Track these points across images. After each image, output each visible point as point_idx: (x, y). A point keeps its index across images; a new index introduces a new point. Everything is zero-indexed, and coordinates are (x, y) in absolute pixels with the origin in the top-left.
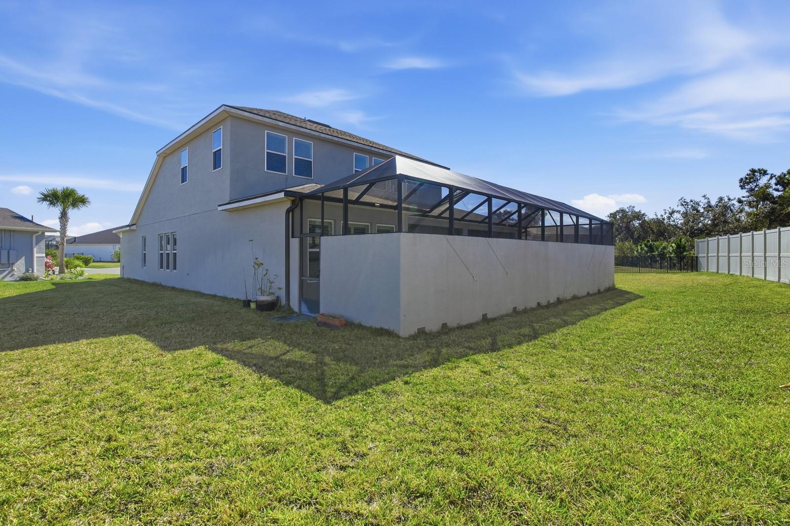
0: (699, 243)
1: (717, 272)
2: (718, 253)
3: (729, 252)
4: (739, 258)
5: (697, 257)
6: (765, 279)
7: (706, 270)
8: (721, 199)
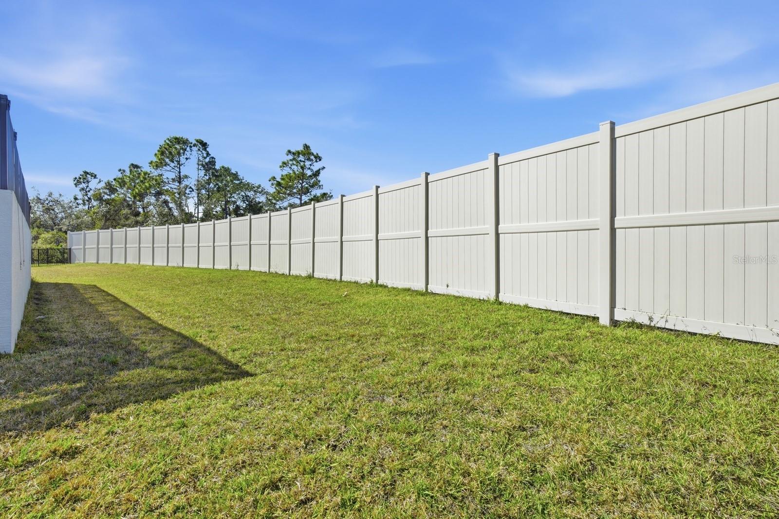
0: (73, 236)
1: (98, 263)
2: (98, 244)
3: (112, 244)
4: (124, 249)
5: (70, 249)
6: (153, 265)
7: (82, 262)
8: (50, 195)
